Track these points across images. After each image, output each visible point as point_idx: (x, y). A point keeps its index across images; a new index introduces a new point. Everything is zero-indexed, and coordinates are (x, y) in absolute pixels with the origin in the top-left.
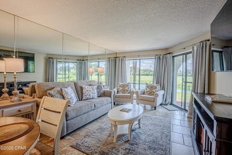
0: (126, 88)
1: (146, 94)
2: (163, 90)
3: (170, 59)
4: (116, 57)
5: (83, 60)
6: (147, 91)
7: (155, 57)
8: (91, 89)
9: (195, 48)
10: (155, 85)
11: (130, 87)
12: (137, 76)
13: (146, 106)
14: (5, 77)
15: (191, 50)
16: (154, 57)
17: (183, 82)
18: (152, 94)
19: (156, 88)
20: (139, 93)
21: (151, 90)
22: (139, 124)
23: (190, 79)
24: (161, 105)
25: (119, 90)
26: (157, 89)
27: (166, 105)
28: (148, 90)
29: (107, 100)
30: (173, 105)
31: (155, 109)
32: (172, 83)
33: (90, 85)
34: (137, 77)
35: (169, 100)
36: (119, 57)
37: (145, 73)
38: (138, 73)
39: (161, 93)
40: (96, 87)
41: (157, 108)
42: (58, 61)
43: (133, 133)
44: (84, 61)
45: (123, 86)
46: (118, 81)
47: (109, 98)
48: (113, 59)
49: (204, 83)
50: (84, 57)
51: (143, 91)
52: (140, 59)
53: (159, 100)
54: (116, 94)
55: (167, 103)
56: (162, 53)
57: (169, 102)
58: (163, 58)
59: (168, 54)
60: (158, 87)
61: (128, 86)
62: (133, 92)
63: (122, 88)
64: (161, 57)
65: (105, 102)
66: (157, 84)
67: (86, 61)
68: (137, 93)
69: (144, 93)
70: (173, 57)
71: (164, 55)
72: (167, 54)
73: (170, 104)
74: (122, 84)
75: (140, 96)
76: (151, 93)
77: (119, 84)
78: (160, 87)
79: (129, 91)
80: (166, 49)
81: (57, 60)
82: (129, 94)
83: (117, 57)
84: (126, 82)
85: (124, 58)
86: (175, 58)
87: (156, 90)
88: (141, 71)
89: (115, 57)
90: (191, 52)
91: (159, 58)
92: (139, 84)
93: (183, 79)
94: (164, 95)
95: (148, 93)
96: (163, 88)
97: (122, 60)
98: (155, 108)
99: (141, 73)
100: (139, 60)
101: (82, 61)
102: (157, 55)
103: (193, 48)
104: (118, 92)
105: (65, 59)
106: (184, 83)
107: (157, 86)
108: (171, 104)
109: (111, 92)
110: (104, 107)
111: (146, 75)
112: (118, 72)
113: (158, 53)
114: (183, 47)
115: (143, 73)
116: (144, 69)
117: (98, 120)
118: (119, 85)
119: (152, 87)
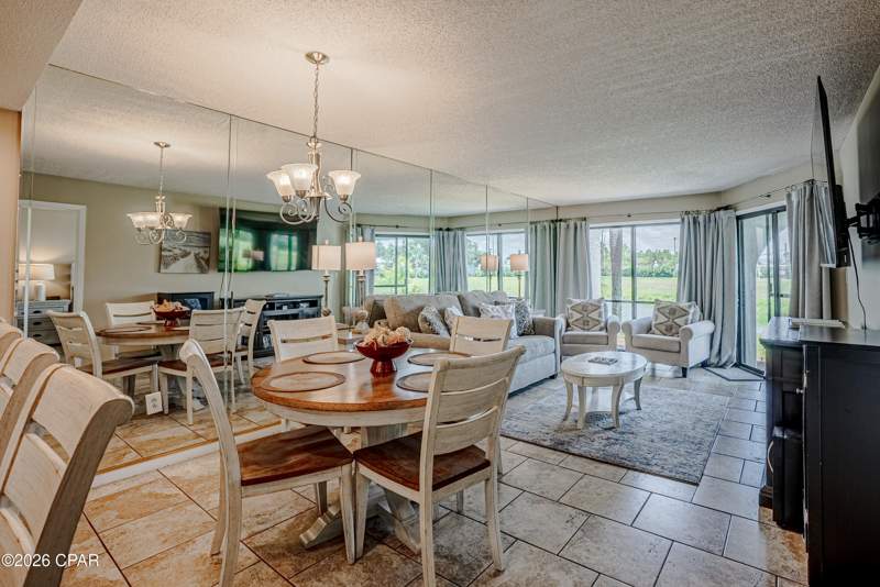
0: (594, 315)
1: (656, 331)
2: (709, 319)
3: (727, 225)
4: (556, 221)
5: (448, 230)
6: (658, 322)
7: (683, 220)
8: (502, 314)
9: (794, 199)
10: (684, 304)
11: (606, 311)
12: (623, 278)
13: (658, 366)
14: (327, 282)
15: (785, 203)
16: (679, 220)
17: (770, 295)
18: (674, 331)
19: (687, 313)
20: (635, 328)
21: (671, 320)
22: (637, 398)
23: (786, 286)
24: (704, 365)
25: (570, 321)
26: (690, 317)
27: (721, 367)
28: (662, 319)
29: (545, 342)
30: (744, 366)
31: (685, 376)
32: (737, 300)
33: (496, 303)
34: (626, 282)
35: (730, 352)
36: (565, 221)
37: (656, 265)
38: (626, 266)
39: (702, 329)
40: (513, 307)
41: (688, 372)
42: (376, 233)
43: (622, 417)
44: (452, 234)
45: (584, 308)
46: (565, 294)
47: (548, 339)
48: (547, 224)
49: (818, 296)
50: (450, 218)
51: (646, 323)
52: (633, 226)
53: (698, 350)
54: (563, 333)
55: (724, 360)
56: (704, 206)
57: (730, 357)
58: (707, 221)
59: (722, 212)
60: (692, 311)
61: (599, 307)
62: (615, 326)
63: (579, 316)
64: (701, 219)
65: (541, 349)
66: (690, 300)
67: (460, 233)
68: (628, 328)
69: (649, 330)
70: (739, 218)
71: (712, 211)
72: (719, 209)
73: (736, 365)
74: (578, 301)
75: (639, 338)
76: (669, 330)
77: (570, 302)
78: (698, 310)
79: (602, 325)
80: (717, 194)
81: (373, 231)
82: (603, 333)
83: (561, 220)
84: (591, 298)
85: (584, 223)
86: (745, 222)
87: (687, 321)
88: (638, 260)
89: (552, 221)
90: (783, 209)
91: (695, 221)
92: (634, 302)
93: (770, 285)
94: (712, 335)
95: (663, 328)
96: (711, 317)
97: (576, 228)
98: (684, 370)
99: (639, 268)
100: (629, 229)
101: (446, 233)
102: (687, 213)
103: (789, 196)
104: (568, 325)
105: (397, 227)
106: (772, 299)
107: (690, 306)
108: (738, 365)
109: (554, 323)
110: (538, 361)
111: (658, 275)
112: (565, 266)
113: (691, 206)
114: (765, 193)
115: (647, 268)
116: (648, 251)
117: (526, 393)
118: (569, 306)
119: (673, 311)
